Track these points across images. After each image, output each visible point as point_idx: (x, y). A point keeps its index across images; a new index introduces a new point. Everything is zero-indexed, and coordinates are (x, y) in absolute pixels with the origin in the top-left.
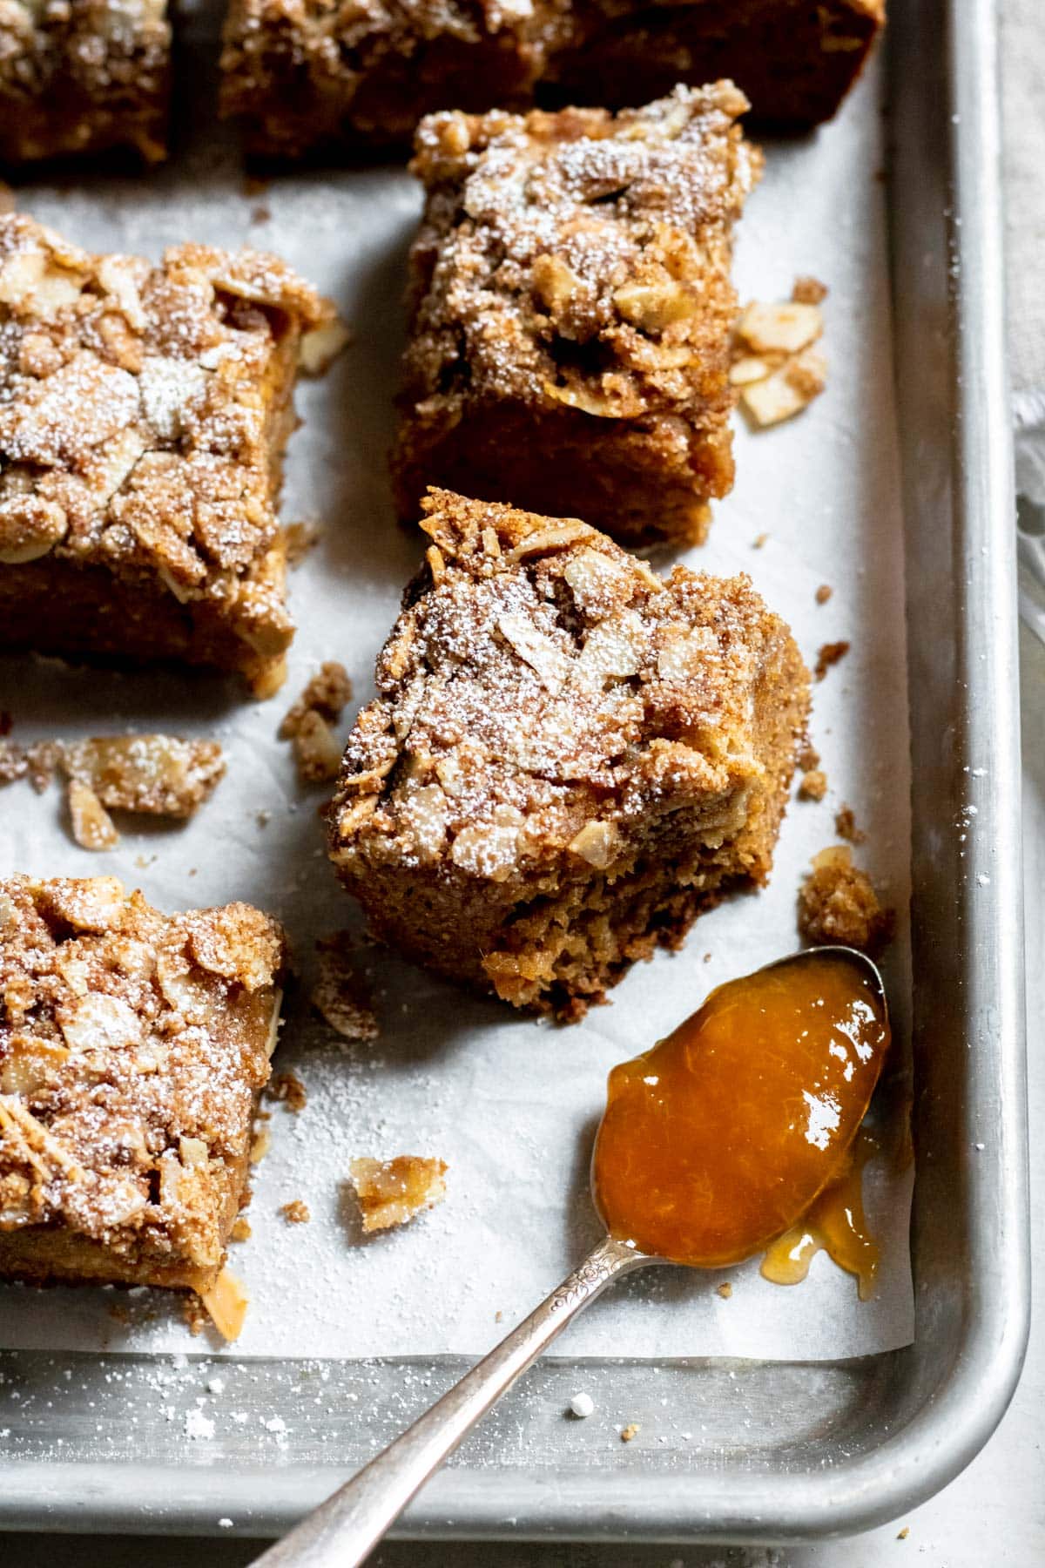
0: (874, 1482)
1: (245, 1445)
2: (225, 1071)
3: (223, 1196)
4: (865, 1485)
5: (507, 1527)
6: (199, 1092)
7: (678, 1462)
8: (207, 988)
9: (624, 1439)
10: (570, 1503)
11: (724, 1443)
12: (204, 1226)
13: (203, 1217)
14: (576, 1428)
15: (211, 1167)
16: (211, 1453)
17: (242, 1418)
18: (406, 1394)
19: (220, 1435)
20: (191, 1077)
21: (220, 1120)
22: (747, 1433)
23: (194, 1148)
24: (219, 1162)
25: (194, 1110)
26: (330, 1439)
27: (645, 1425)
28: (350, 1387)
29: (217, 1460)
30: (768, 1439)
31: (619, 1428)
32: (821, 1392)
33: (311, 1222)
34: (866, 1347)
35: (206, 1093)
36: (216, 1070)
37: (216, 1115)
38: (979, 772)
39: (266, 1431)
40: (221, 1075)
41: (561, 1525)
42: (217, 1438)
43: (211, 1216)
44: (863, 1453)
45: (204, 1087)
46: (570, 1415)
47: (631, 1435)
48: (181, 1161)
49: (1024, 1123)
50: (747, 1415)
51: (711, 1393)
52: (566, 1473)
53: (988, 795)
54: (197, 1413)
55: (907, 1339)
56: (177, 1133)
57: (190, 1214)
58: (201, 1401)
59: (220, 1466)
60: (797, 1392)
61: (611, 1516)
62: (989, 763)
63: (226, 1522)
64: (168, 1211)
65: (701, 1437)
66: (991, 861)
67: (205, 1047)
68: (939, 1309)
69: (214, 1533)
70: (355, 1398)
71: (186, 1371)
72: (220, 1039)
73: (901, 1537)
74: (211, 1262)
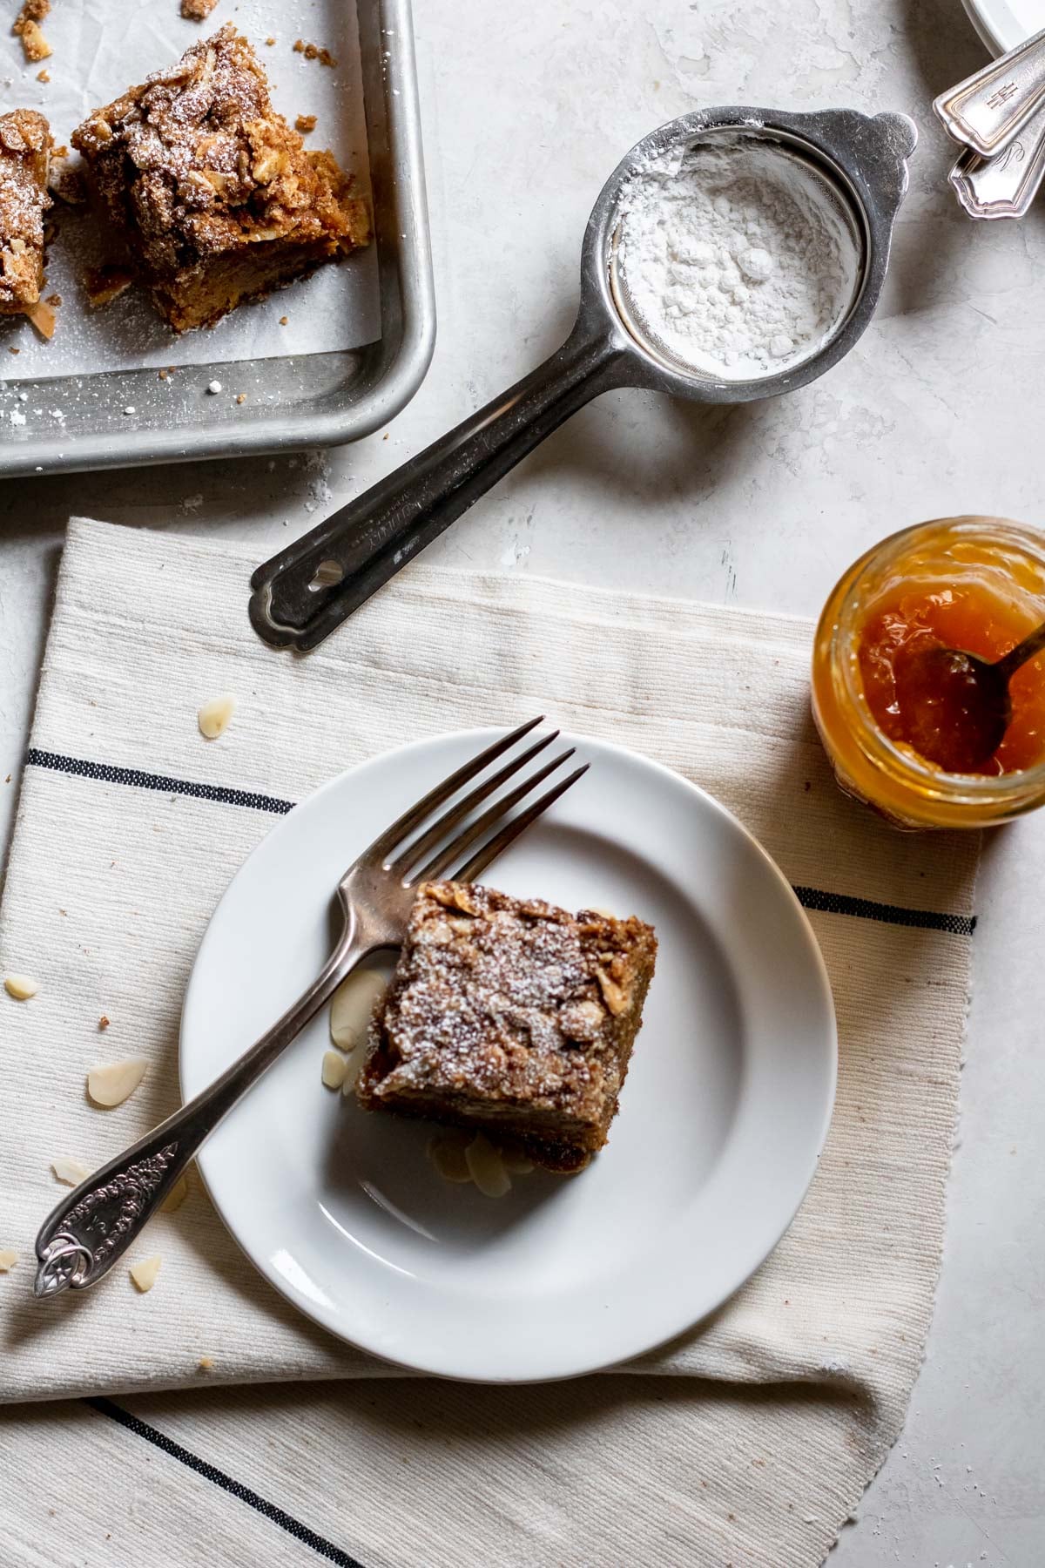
0: (363, 414)
1: (42, 427)
2: (27, 201)
3: (36, 265)
4: (359, 416)
5: (181, 456)
6: (16, 214)
7: (266, 412)
8: (12, 158)
9: (239, 402)
10: (211, 440)
11: (290, 399)
12: (29, 283)
13: (28, 279)
14: (212, 399)
15: (28, 252)
16: (27, 432)
17: (40, 412)
18: (123, 391)
19: (29, 422)
20: (11, 208)
21: (29, 227)
22: (301, 392)
23: (17, 243)
24: (32, 248)
25: (16, 224)
26: (86, 418)
27: (249, 395)
28: (94, 390)
29: (29, 437)
30: (312, 394)
31: (235, 397)
32: (338, 367)
33: (63, 305)
34: (360, 342)
35: (20, 215)
36: (23, 201)
37: (27, 225)
38: (390, 33)
39: (53, 418)
40: (26, 203)
41: (209, 451)
42: (27, 424)
43: (31, 278)
44: (358, 399)
45: (18, 212)
46: (209, 392)
47: (241, 400)
48: (12, 251)
49: (426, 221)
50: (301, 384)
51: (281, 374)
52: (208, 423)
53: (396, 44)
54: (16, 412)
55: (377, 337)
56: (8, 237)
57: (21, 279)
58: (17, 406)
59: (32, 440)
60: (325, 368)
61: (232, 444)
62: (396, 29)
63: (39, 468)
64: (10, 278)
65: (276, 397)
66: (401, 81)
67: (15, 190)
68: (391, 320)
69: (34, 474)
70: (96, 395)
71: (6, 391)
72: (22, 184)
73: (385, 438)
74: (35, 301)
